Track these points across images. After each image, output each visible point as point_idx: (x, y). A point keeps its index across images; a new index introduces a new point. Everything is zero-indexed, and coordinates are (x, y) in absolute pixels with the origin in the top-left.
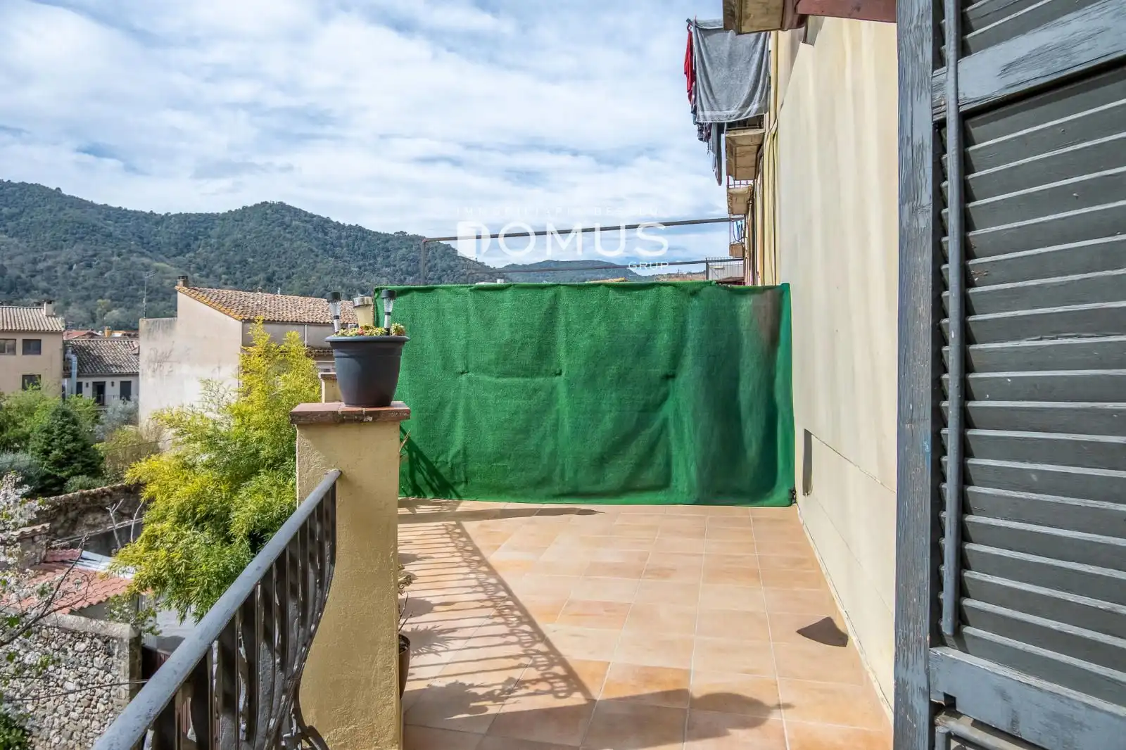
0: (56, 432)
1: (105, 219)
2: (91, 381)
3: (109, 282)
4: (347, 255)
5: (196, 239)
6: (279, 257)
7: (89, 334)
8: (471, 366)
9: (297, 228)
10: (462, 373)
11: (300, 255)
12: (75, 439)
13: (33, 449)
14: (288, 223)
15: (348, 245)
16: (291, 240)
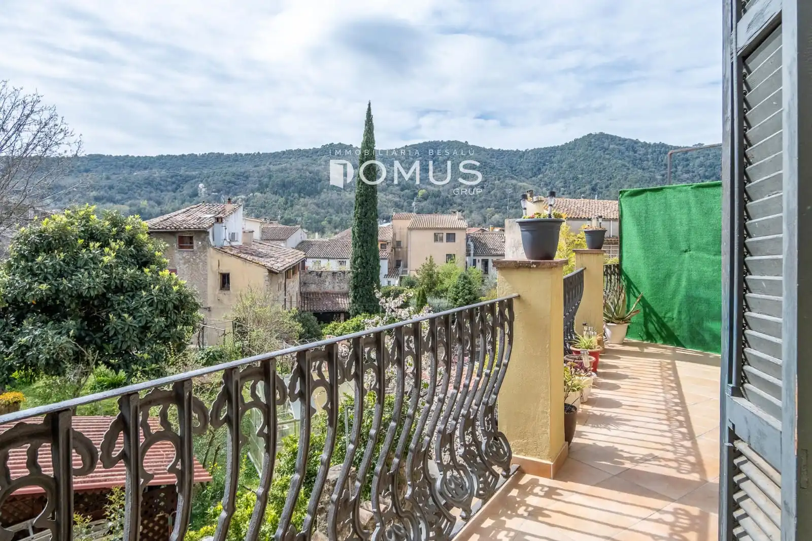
0: (461, 288)
1: (491, 158)
2: (480, 258)
3: (494, 198)
4: (652, 166)
5: (544, 165)
6: (600, 172)
7: (481, 229)
8: (693, 246)
9: (614, 149)
10: (686, 251)
11: (615, 170)
12: (470, 293)
13: (449, 297)
14: (607, 147)
15: (653, 159)
16: (609, 159)
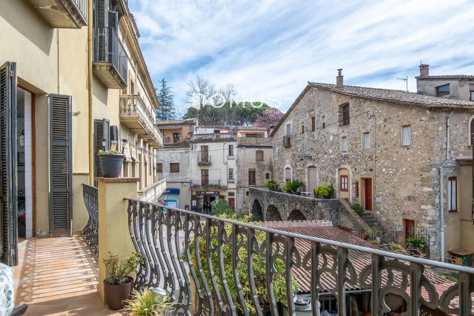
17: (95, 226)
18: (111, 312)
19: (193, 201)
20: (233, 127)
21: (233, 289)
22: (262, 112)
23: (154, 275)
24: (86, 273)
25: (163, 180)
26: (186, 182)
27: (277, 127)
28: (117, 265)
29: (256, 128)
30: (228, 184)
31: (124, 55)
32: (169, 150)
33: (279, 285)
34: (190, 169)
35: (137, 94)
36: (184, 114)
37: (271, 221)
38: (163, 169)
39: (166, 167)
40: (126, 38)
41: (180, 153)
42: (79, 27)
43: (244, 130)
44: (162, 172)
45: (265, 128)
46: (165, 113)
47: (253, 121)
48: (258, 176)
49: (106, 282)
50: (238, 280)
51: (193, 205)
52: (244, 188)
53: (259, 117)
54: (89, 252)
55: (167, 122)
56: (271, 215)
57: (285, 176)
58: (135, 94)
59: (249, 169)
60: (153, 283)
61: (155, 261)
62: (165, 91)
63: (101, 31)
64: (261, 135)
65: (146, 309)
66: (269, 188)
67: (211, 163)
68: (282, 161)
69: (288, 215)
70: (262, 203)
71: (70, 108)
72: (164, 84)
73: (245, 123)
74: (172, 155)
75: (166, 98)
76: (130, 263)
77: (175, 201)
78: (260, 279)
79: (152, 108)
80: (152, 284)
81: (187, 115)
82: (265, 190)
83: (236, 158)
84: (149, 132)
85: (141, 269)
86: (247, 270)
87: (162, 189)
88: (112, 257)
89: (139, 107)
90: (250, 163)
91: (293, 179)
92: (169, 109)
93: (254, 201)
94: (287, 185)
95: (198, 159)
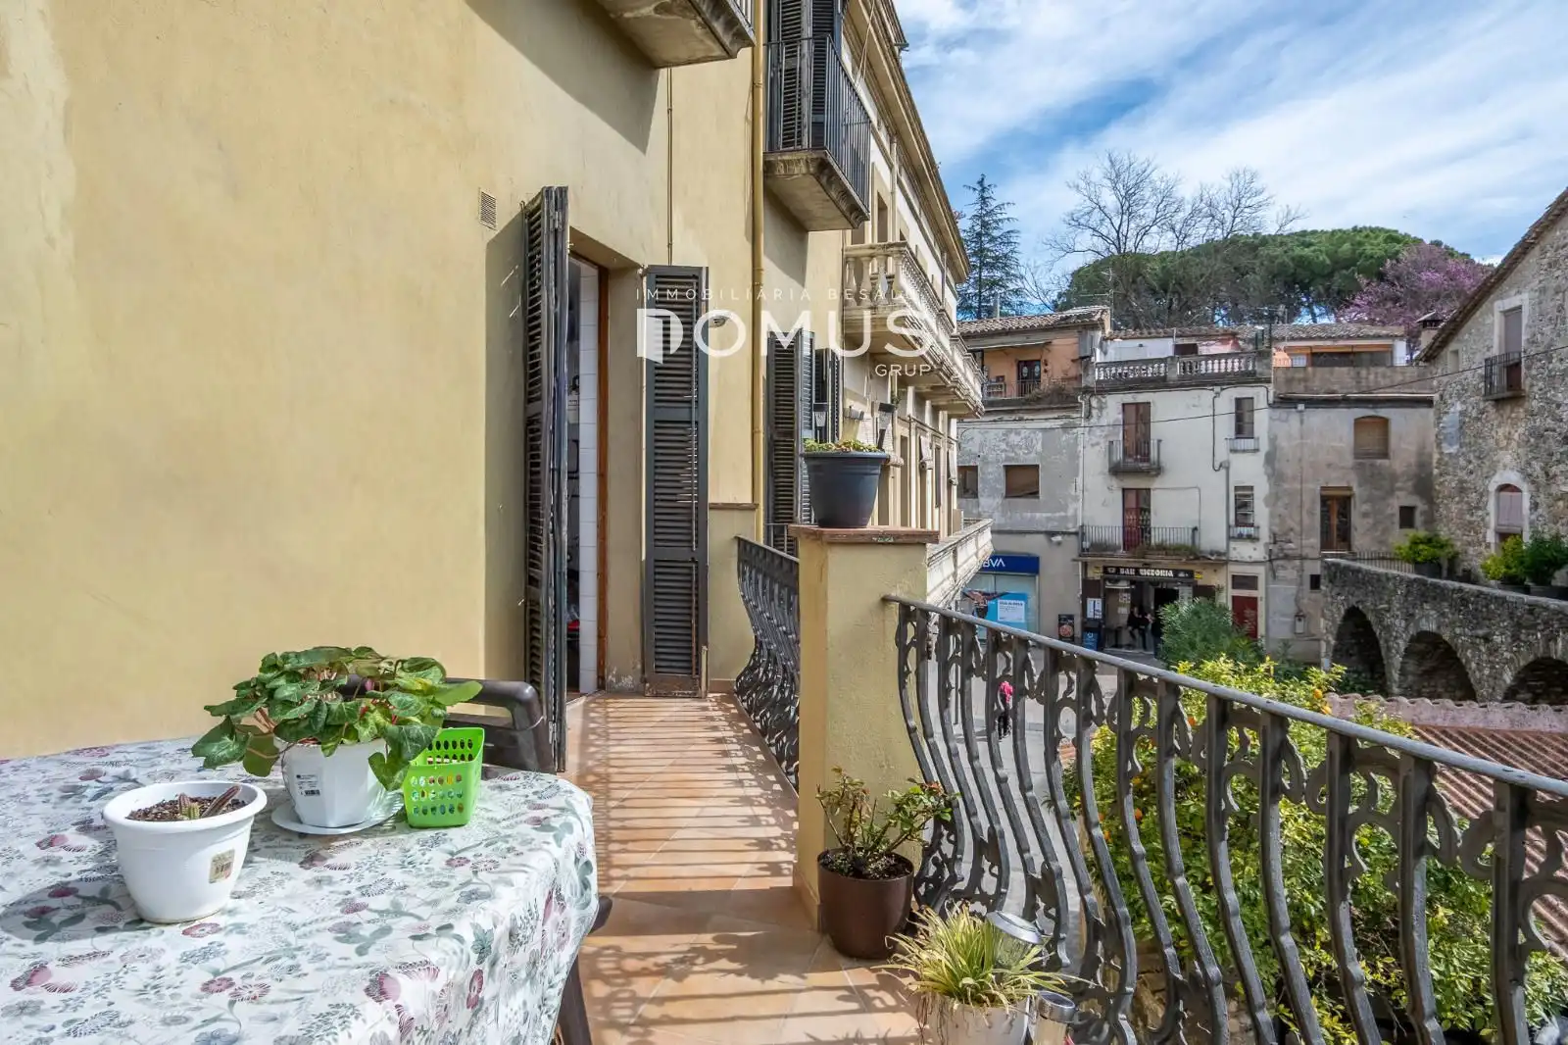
17: (774, 673)
18: (842, 961)
19: (1090, 602)
20: (1252, 329)
21: (1261, 947)
22: (1383, 265)
23: (986, 864)
24: (755, 821)
25: (981, 524)
26: (1063, 533)
27: (1453, 320)
28: (860, 812)
29: (1353, 328)
30: (1233, 544)
31: (857, 117)
32: (1001, 420)
33: (1472, 964)
34: (1080, 487)
35: (898, 240)
36: (1056, 293)
37: (1427, 701)
38: (980, 486)
39: (992, 477)
40: (864, 63)
41: (1044, 430)
42: (730, 55)
43: (1301, 339)
44: (975, 495)
45: (1395, 328)
46: (986, 294)
47: (1338, 301)
48: (1365, 515)
49: (824, 860)
50: (1285, 919)
51: (1090, 615)
52: (1297, 562)
53: (1368, 284)
54: (758, 753)
55: (996, 324)
56: (1426, 672)
57: (1492, 520)
58: (890, 240)
59: (1323, 488)
60: (980, 889)
61: (992, 817)
62: (987, 219)
63: (792, 55)
64: (1380, 357)
65: (969, 981)
66: (1416, 563)
67: (1163, 465)
68: (1479, 458)
69: (1508, 678)
70: (1380, 622)
71: (703, 304)
72: (986, 195)
73: (1303, 311)
74: (1014, 439)
75: (990, 241)
76: (905, 813)
77: (1021, 597)
78: (1379, 923)
79: (945, 280)
80: (978, 892)
81: (1067, 294)
82: (1395, 572)
83: (1264, 447)
84: (935, 362)
85: (937, 836)
86: (1321, 883)
87: (976, 554)
88: (846, 787)
89: (905, 281)
90: (1329, 465)
91: (1535, 532)
92: (1001, 279)
93: (1343, 612)
94: (1505, 555)
95: (1110, 452)
